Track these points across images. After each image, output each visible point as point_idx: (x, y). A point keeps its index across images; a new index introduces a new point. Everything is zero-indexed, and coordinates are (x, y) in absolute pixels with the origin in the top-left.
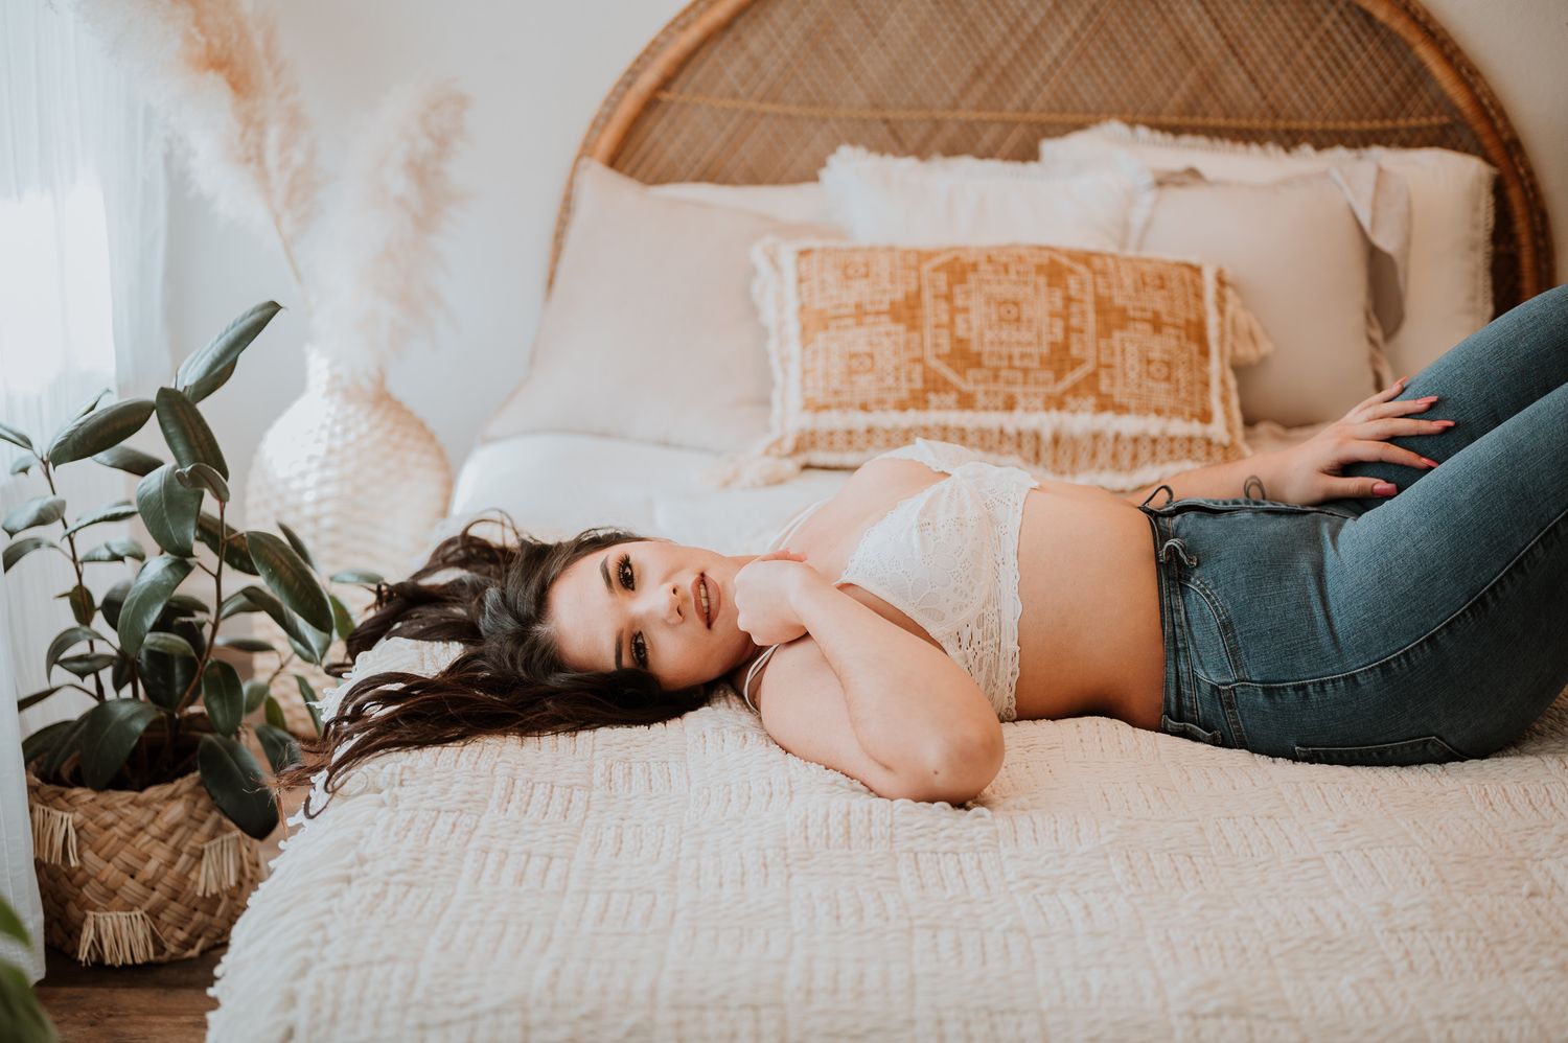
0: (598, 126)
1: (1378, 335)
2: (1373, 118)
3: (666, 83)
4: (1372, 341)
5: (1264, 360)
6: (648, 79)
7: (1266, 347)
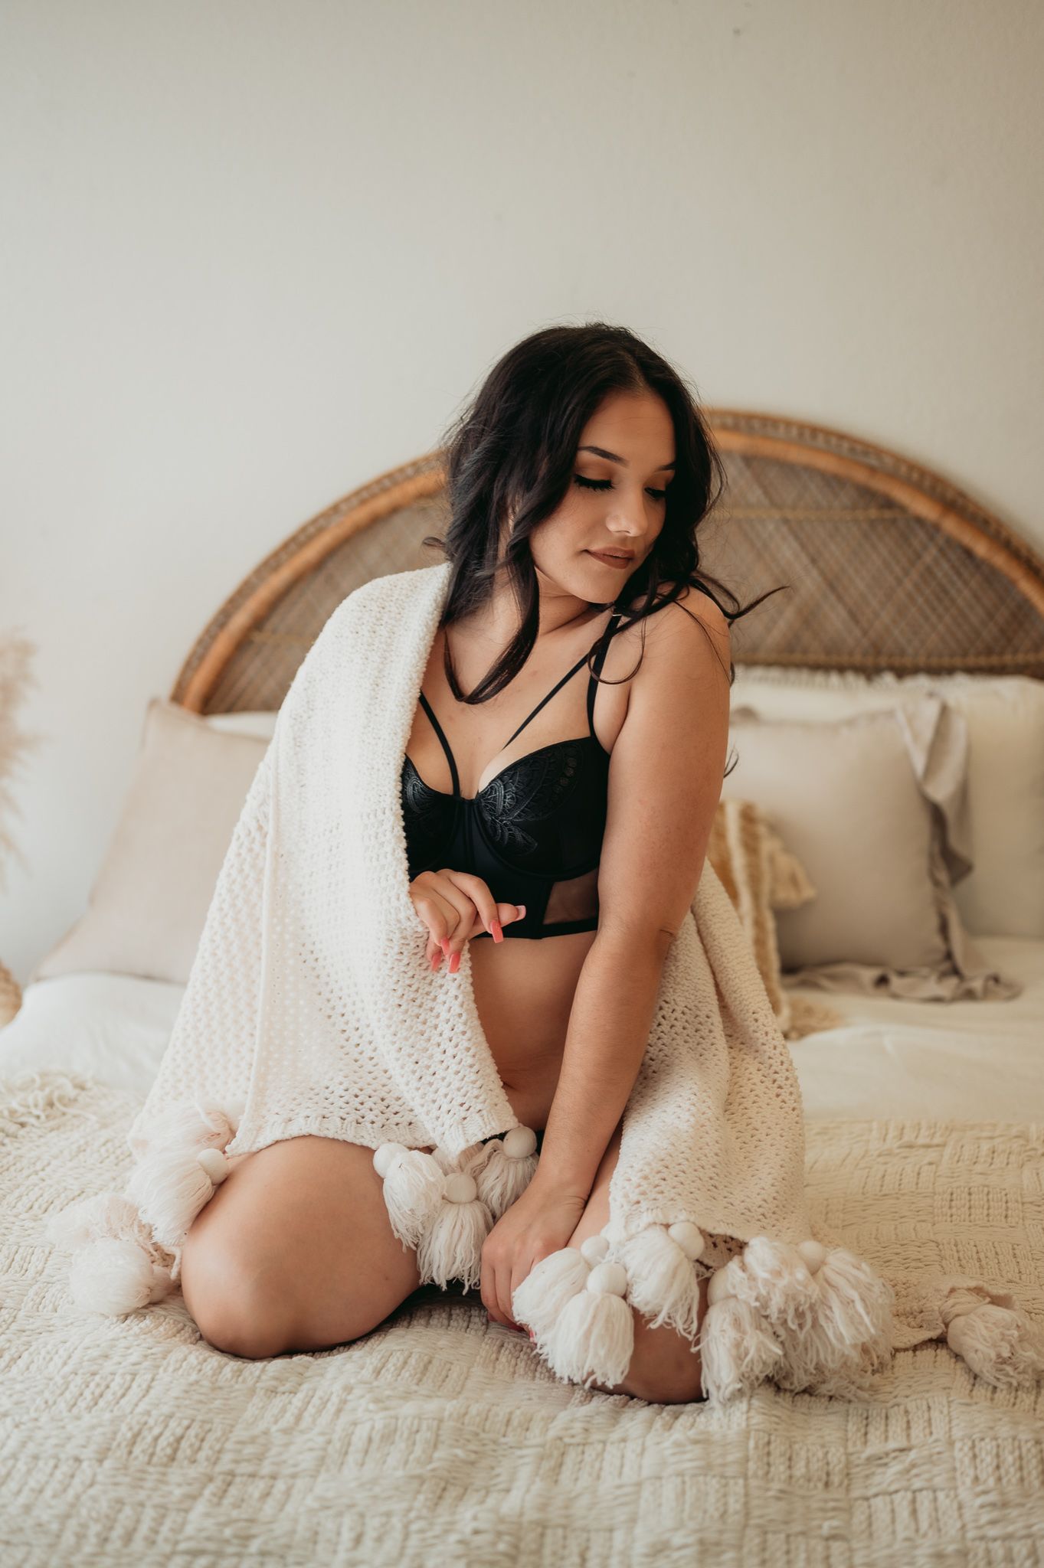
0: (191, 665)
1: (943, 876)
2: (978, 654)
3: (258, 623)
4: (936, 883)
5: (807, 905)
6: (240, 620)
7: (808, 893)
